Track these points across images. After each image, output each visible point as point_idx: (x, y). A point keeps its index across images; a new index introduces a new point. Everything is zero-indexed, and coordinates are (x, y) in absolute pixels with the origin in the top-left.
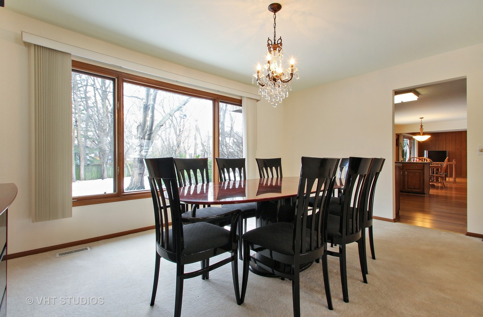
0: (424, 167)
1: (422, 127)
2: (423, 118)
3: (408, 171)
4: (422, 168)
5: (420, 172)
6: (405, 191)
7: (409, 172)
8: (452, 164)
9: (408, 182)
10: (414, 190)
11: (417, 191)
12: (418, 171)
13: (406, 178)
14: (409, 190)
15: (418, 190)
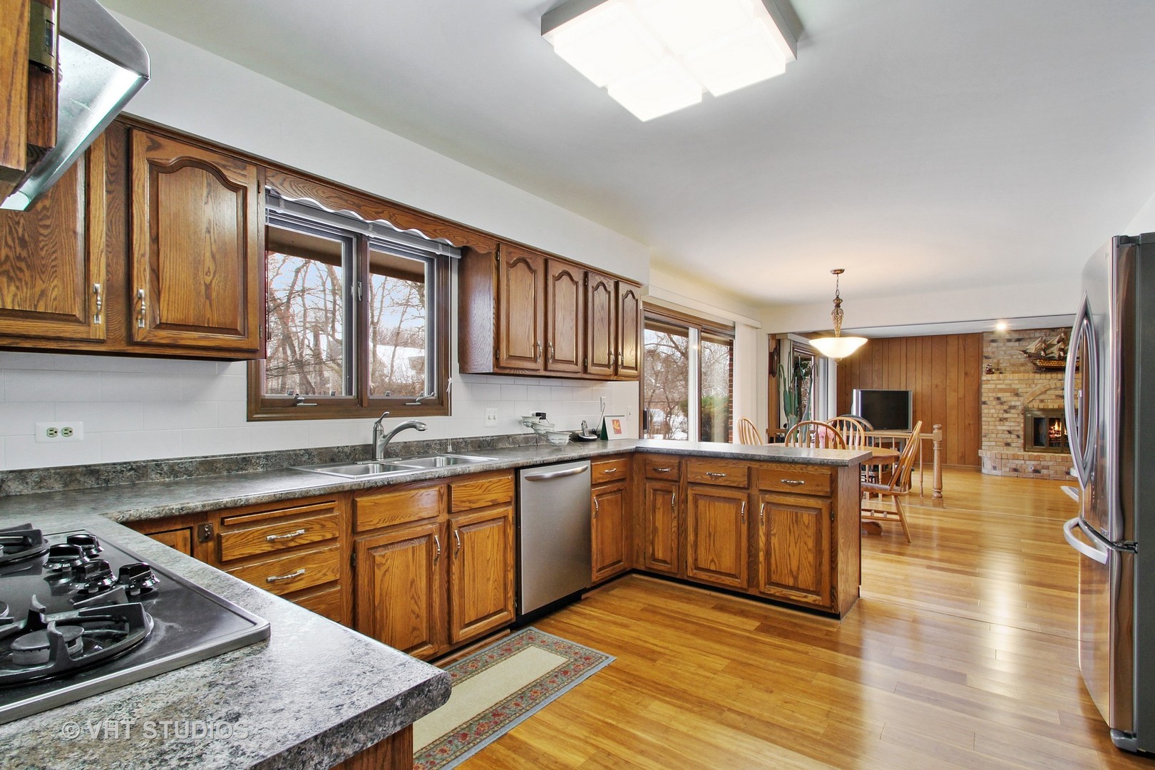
0: (833, 480)
1: (838, 306)
2: (842, 271)
3: (768, 497)
4: (828, 490)
5: (820, 509)
6: (759, 595)
7: (774, 504)
8: (932, 440)
9: (768, 554)
10: (795, 596)
11: (807, 603)
12: (812, 502)
13: (761, 533)
14: (773, 590)
15: (811, 598)
